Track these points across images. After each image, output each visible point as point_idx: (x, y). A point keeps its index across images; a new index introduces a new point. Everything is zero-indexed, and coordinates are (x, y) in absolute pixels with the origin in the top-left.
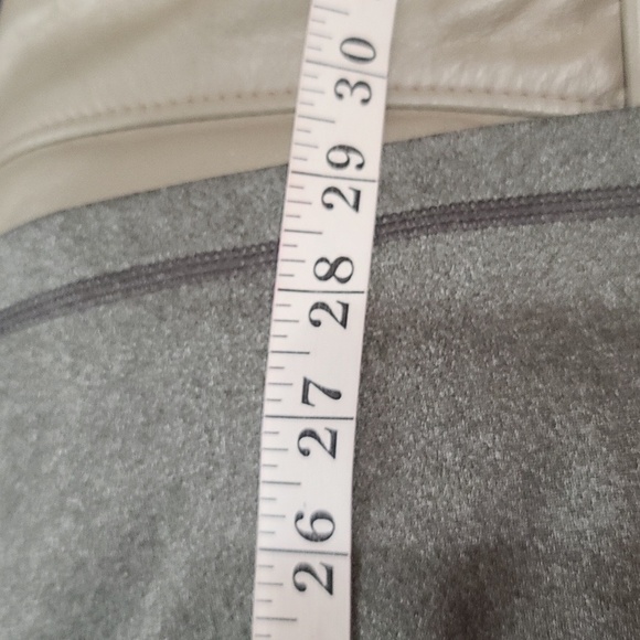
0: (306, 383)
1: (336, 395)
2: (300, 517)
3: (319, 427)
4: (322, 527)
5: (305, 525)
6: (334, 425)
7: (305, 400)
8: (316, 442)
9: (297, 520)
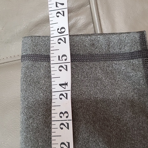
0: (56, 3)
1: (63, 4)
2: (58, 29)
3: (60, 11)
4: (63, 30)
5: (59, 31)
6: (63, 10)
7: (57, 6)
8: (60, 14)
9: (58, 30)
